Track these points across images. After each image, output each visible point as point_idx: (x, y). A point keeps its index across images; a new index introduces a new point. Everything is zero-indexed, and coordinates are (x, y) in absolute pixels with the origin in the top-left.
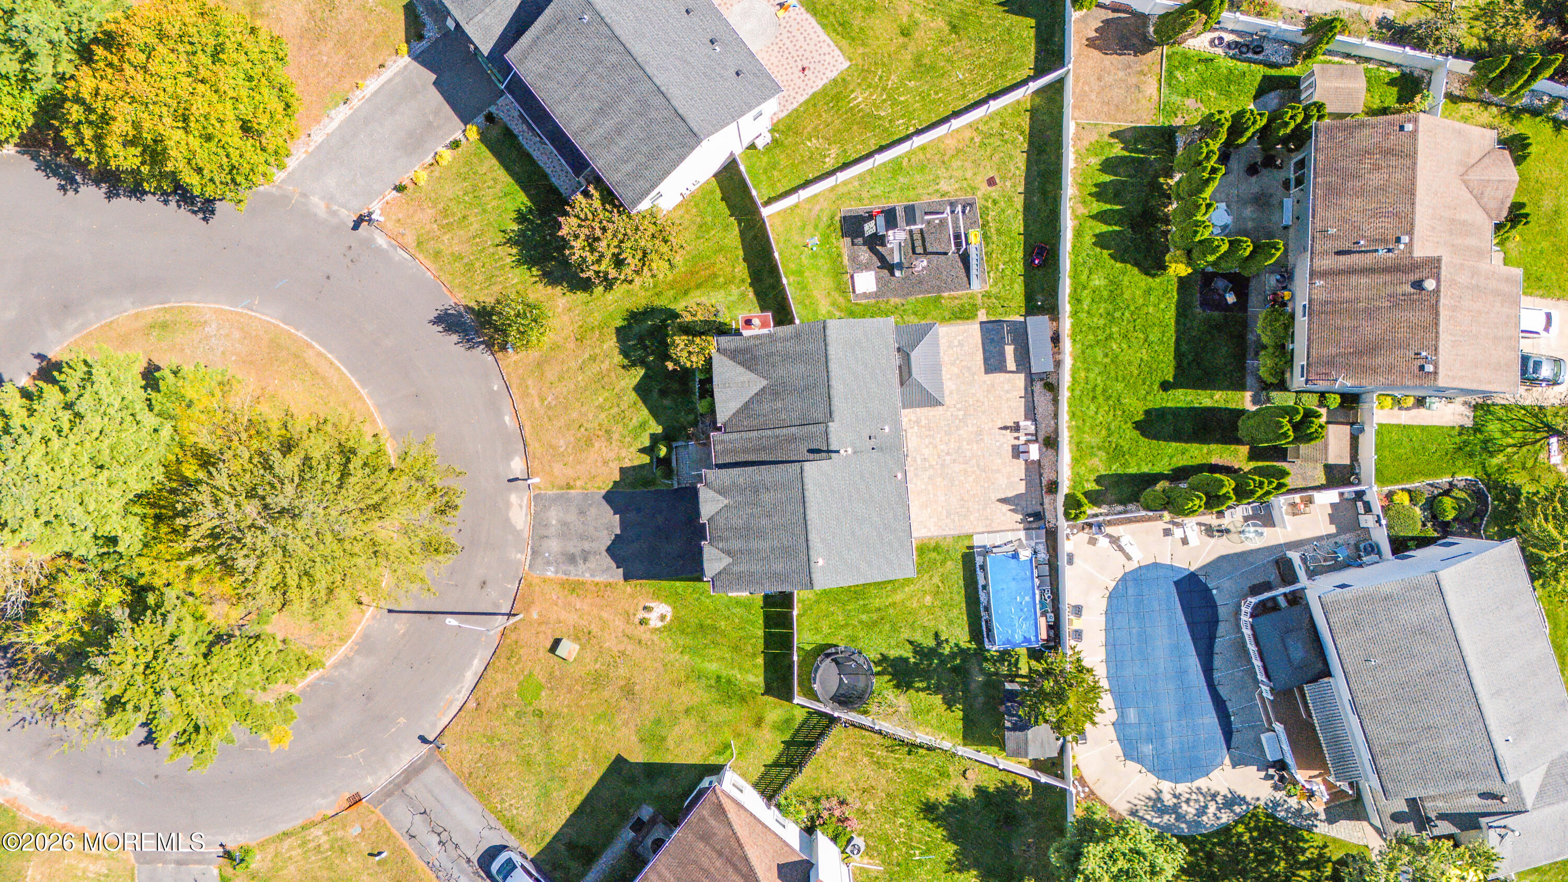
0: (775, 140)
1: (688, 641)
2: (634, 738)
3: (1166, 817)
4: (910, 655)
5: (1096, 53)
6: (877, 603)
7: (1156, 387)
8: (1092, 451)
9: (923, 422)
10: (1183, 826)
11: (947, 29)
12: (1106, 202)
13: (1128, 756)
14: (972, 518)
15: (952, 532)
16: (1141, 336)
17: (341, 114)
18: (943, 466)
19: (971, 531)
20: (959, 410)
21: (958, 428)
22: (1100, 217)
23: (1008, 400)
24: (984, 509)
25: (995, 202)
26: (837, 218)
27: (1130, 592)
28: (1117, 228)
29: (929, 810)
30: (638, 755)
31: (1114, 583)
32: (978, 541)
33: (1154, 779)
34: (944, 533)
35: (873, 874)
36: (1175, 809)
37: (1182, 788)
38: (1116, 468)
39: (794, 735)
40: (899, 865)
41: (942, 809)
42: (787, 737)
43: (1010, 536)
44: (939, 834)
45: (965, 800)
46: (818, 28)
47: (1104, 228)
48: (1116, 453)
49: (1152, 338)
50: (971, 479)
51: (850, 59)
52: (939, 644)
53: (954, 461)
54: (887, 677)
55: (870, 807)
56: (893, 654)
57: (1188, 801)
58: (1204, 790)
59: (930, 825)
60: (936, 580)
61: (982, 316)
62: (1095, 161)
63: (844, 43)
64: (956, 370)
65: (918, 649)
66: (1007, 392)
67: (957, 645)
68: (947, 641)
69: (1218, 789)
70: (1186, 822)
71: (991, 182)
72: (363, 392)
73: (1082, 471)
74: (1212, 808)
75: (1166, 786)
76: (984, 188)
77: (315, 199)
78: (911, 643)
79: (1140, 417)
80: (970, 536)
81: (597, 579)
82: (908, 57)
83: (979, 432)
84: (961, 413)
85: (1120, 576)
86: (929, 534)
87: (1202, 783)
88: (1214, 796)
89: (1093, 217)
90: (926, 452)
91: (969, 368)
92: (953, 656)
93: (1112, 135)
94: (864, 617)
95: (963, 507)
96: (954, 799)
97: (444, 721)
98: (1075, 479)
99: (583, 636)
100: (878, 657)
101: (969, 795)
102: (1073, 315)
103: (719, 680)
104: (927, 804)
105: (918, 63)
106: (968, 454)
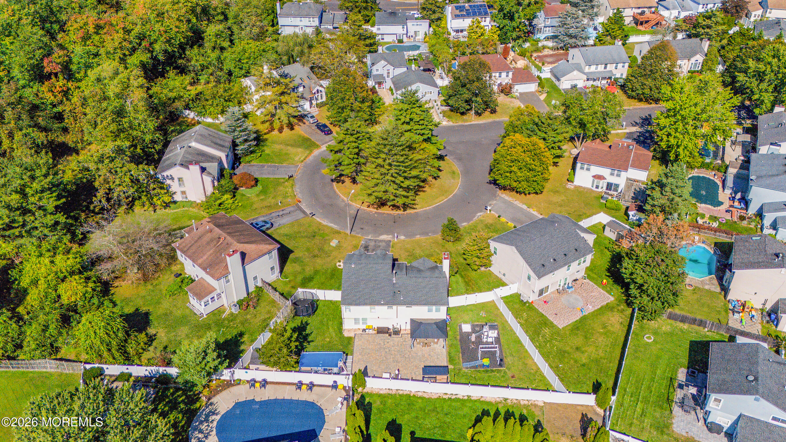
0: (525, 303)
1: (329, 271)
2: (298, 256)
3: (204, 417)
4: (307, 332)
5: (580, 417)
6: (330, 323)
7: (412, 429)
8: (383, 403)
9: (404, 343)
10: (197, 424)
11: (582, 363)
12: (504, 415)
13: (237, 404)
14: (360, 356)
15: (355, 349)
16: (438, 426)
17: (524, 207)
19: (354, 355)
21: (400, 355)
22: (497, 412)
23: (411, 373)
24: (363, 361)
25: (503, 376)
26: (494, 322)
29: (241, 335)
30: (292, 256)
31: (319, 405)
32: (350, 357)
33: (223, 412)
34: (355, 347)
35: (221, 315)
36: (207, 420)
37: (215, 424)
38: (374, 410)
39: (286, 295)
40: (222, 323)
41: (239, 338)
42: (286, 293)
43: (349, 369)
44: (229, 337)
45: (240, 346)
46: (575, 320)
47: (492, 414)
48: (381, 411)
49: (436, 429)
50: (377, 357)
51: (563, 329)
52: (309, 342)
53: (386, 352)
54: (299, 325)
55: (248, 317)
56: (308, 327)
57: (208, 426)
58: (211, 433)
59: (234, 334)
60: (336, 343)
61: (451, 367)
62: (525, 412)
63: (570, 328)
64: (426, 356)
65: (307, 335)
66: (415, 373)
67: (306, 347)
68: (309, 344)
69: (209, 439)
70: (199, 424)
71: (513, 377)
72: (431, 207)
73: (375, 398)
74: (200, 436)
75: (218, 418)
76: (509, 374)
77: (495, 202)
78: (311, 333)
79: (398, 422)
80: (352, 354)
82: (568, 349)
83: (398, 362)
84: (407, 356)
85: (322, 407)
86: (355, 342)
87: (214, 432)
88: (206, 437)
89: (497, 410)
90: (391, 343)
91: (427, 360)
93: (539, 421)
94: (325, 320)
95: (365, 354)
96: (242, 343)
97: (318, 219)
98: (371, 395)
99: (339, 247)
100: (309, 322)
101: (242, 347)
102: (450, 399)
103: (313, 278)
104: (243, 334)
105: (565, 352)
106: (388, 357)
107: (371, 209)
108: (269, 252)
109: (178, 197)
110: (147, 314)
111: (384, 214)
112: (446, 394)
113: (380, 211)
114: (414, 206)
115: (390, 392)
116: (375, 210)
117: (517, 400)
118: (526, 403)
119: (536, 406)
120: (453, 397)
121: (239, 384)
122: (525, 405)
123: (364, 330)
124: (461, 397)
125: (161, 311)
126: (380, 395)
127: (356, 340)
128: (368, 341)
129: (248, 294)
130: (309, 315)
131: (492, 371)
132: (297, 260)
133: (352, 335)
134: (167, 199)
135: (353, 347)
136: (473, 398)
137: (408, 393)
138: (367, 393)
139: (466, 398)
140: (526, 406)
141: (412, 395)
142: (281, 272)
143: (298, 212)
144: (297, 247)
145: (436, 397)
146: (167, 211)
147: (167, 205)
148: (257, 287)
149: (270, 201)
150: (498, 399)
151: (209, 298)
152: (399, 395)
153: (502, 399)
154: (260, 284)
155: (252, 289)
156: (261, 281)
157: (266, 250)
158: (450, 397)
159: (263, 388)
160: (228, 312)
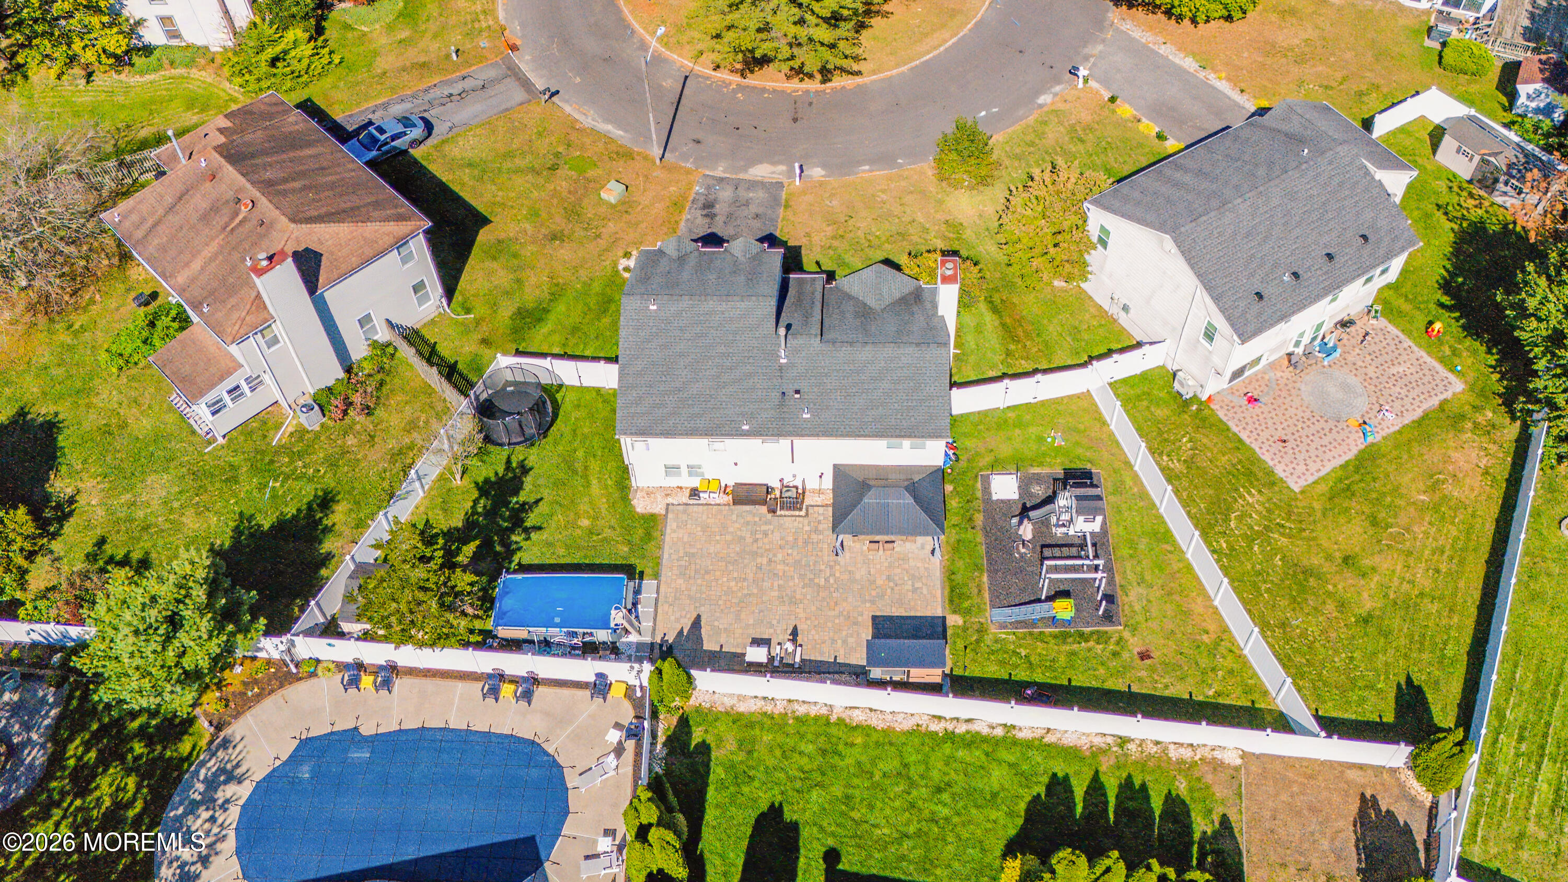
0: (1187, 403)
1: (596, 287)
2: (502, 236)
3: (200, 787)
4: (523, 498)
5: (1354, 807)
6: (595, 465)
7: (831, 842)
8: (747, 746)
9: (814, 537)
10: (180, 811)
11: (1363, 612)
12: (1117, 797)
13: (305, 744)
14: (681, 581)
15: (666, 556)
16: (912, 829)
17: (1189, 64)
18: (755, 554)
19: (663, 579)
20: (827, 580)
21: (802, 577)
22: (1096, 787)
23: (834, 641)
24: (690, 598)
25: (1115, 654)
26: (1089, 466)
27: (534, 773)
28: (1079, 810)
29: (326, 502)
30: (484, 236)
31: (551, 750)
32: (649, 584)
33: (259, 776)
34: (666, 548)
35: (271, 435)
36: (208, 801)
37: (234, 812)
38: (717, 772)
39: (461, 375)
40: (272, 462)
41: (319, 514)
42: (460, 366)
43: (647, 624)
44: (290, 511)
45: (320, 543)
46: (1341, 461)
47: (1079, 792)
48: (741, 776)
49: (907, 844)
50: (733, 584)
51: (1302, 492)
52: (527, 530)
53: (759, 568)
54: (501, 472)
55: (351, 440)
56: (527, 481)
57: (212, 819)
58: (219, 846)
59: (305, 501)
60: (607, 533)
61: (954, 620)
62: (1182, 788)
63: (1323, 488)
64: (879, 582)
65: (525, 507)
66: (845, 642)
67: (519, 549)
68: (528, 539)
69: (213, 868)
70: (185, 814)
71: (1144, 656)
72: (904, 69)
73: (722, 727)
74: (186, 854)
75: (244, 791)
76: (1135, 644)
77: (1100, 47)
78: (537, 500)
79: (789, 815)
80: (656, 576)
81: (682, 224)
82: (1316, 560)
83: (793, 601)
84: (822, 582)
85: (561, 760)
86: (668, 531)
87: (230, 845)
88: (204, 860)
89: (1096, 778)
90: (776, 536)
91: (882, 596)
92: (506, 544)
93: (1225, 822)
94: (580, 454)
95: (696, 571)
96: (327, 530)
97: (567, 107)
98: (708, 715)
99: (625, 207)
100: (529, 464)
101: (327, 546)
102: (950, 736)
103: (546, 311)
104: (333, 500)
105: (1308, 572)
106: (766, 584)
107: (723, 75)
108: (400, 243)
109: (153, 35)
110: (51, 428)
111: (764, 90)
112: (939, 718)
113: (749, 81)
114: (855, 67)
115: (769, 708)
116: (738, 79)
117: (1157, 743)
118: (1187, 754)
119: (1217, 766)
120: (961, 729)
121: (313, 675)
122: (1181, 762)
123: (694, 493)
124: (985, 731)
125: (91, 421)
126: (736, 719)
127: (671, 525)
128: (705, 528)
129: (348, 370)
130: (529, 441)
131: (1081, 635)
132: (499, 249)
133: (658, 508)
134: (114, 42)
135: (660, 547)
136: (1020, 735)
137: (824, 711)
138: (698, 710)
139: (999, 732)
140: (1185, 767)
141: (833, 718)
142: (449, 292)
143: (511, 83)
144: (503, 205)
145: (907, 725)
146: (126, 77)
147: (121, 61)
148: (375, 345)
149: (429, 48)
150: (1098, 741)
151: (221, 391)
152: (797, 719)
153: (1110, 740)
154: (383, 335)
155: (358, 350)
156: (384, 325)
157: (389, 240)
158: (950, 727)
159: (383, 692)
160: (289, 426)
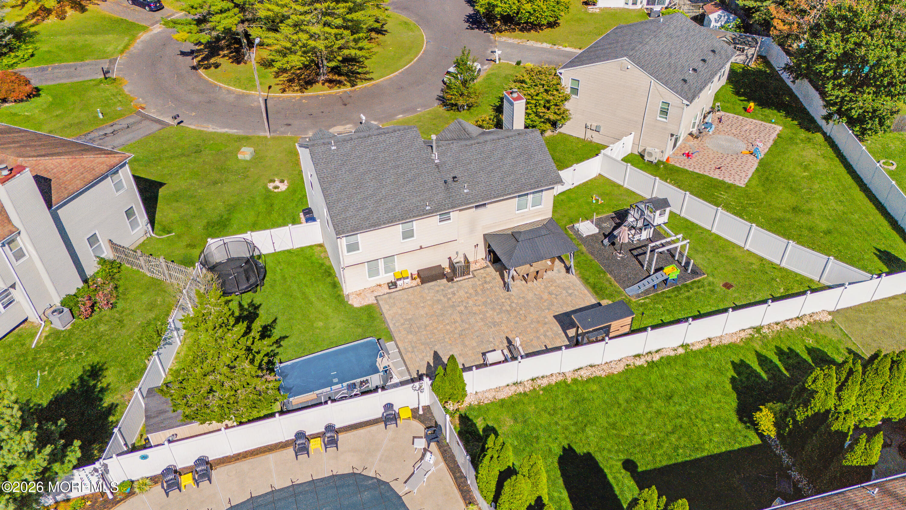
1: (258, 199)
4: (263, 321)
6: (310, 291)
7: (622, 457)
8: (520, 418)
9: (487, 286)
12: (780, 361)
14: (410, 337)
15: (391, 326)
18: (453, 306)
19: (397, 339)
20: (511, 306)
21: (493, 309)
22: (763, 360)
23: (538, 338)
24: (422, 344)
25: (713, 291)
26: (625, 207)
27: (366, 495)
28: (764, 376)
29: (95, 372)
30: (162, 192)
31: (372, 474)
32: (388, 344)
34: (389, 321)
35: (28, 342)
40: (34, 359)
41: (92, 383)
43: (400, 369)
44: (64, 386)
45: (101, 400)
46: (753, 169)
47: (756, 366)
49: (673, 438)
50: (448, 327)
51: (747, 186)
53: (461, 313)
55: (102, 328)
56: (261, 312)
59: (75, 377)
60: (340, 325)
61: (605, 302)
62: (811, 342)
63: (756, 182)
64: (545, 297)
65: (268, 328)
66: (545, 336)
68: (280, 346)
71: (729, 286)
73: (494, 412)
76: (719, 282)
78: (275, 321)
79: (580, 450)
80: (391, 338)
83: (496, 324)
84: (509, 308)
85: (383, 478)
86: (384, 311)
89: (759, 356)
90: (462, 293)
91: (553, 305)
93: (851, 352)
94: (295, 287)
95: (418, 328)
96: (103, 390)
98: (482, 409)
99: (257, 159)
100: (257, 302)
101: (107, 401)
102: (652, 364)
103: (228, 220)
104: (101, 369)
106: (472, 320)
107: (289, 94)
108: (113, 172)
111: (318, 96)
112: (638, 356)
113: (307, 93)
114: (368, 76)
115: (521, 389)
116: (299, 94)
117: (777, 324)
118: (799, 323)
119: (819, 324)
120: (656, 357)
121: (131, 493)
122: (798, 329)
123: (393, 284)
124: (672, 354)
126: (502, 403)
127: (385, 308)
128: (410, 302)
129: (85, 281)
130: (253, 288)
131: (687, 287)
132: (176, 196)
133: (370, 300)
135: (384, 321)
136: (695, 348)
137: (560, 378)
138: (471, 407)
139: (681, 351)
140: (805, 331)
141: (569, 381)
142: (152, 221)
143: (146, 122)
144: (168, 175)
145: (621, 367)
148: (103, 261)
149: (80, 116)
150: (743, 335)
152: (544, 389)
153: (750, 331)
154: (108, 254)
155: (92, 266)
156: (108, 245)
157: (104, 168)
158: (649, 359)
159: (205, 484)
160: (43, 331)
